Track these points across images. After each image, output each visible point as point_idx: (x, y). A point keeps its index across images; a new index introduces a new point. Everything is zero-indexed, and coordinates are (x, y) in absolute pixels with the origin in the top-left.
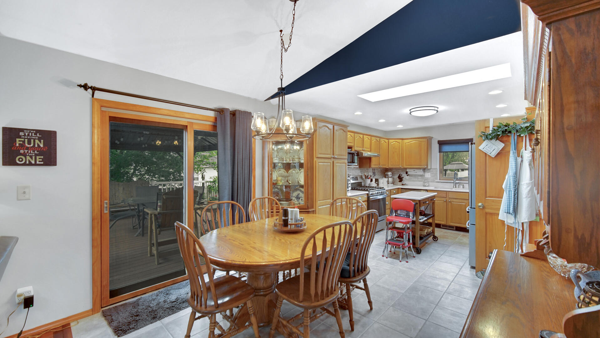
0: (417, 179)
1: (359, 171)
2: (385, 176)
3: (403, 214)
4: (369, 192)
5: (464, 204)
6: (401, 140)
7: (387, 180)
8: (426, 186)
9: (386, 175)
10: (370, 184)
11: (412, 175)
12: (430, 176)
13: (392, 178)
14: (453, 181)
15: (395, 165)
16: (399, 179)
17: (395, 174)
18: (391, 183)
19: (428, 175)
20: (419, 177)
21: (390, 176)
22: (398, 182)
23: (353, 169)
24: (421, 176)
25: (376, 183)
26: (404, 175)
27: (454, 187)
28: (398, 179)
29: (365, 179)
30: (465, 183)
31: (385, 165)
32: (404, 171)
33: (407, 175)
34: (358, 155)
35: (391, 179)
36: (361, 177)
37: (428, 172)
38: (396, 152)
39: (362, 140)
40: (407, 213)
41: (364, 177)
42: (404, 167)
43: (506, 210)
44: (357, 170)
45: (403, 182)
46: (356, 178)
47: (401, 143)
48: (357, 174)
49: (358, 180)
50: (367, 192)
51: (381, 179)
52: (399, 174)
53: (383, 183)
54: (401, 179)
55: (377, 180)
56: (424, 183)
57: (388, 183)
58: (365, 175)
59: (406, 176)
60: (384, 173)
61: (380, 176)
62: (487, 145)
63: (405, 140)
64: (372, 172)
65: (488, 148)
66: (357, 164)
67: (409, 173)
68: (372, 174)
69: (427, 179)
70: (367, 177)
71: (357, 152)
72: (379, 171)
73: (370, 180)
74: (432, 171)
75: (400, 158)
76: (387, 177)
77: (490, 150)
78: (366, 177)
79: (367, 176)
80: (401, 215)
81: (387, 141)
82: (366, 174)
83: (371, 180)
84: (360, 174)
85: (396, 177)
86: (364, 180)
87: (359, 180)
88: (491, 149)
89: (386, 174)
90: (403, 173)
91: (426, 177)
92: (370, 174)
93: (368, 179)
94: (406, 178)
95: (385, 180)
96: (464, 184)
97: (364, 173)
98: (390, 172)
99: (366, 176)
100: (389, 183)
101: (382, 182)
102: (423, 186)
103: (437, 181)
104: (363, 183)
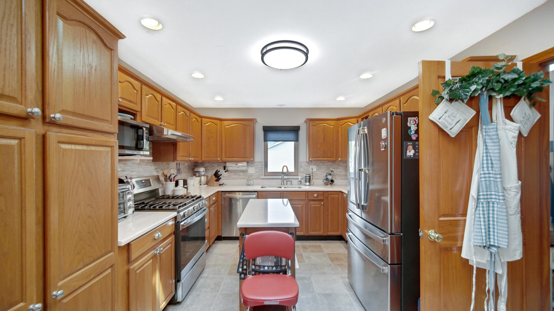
0: (238, 176)
1: (153, 168)
2: (195, 174)
3: (270, 264)
4: (178, 212)
5: (300, 206)
6: (219, 121)
7: (199, 181)
8: (250, 185)
9: (196, 172)
10: (174, 191)
11: (231, 171)
12: (254, 172)
13: (206, 177)
14: (281, 177)
15: (211, 157)
16: (216, 177)
17: (208, 169)
18: (205, 183)
19: (251, 170)
20: (241, 174)
21: (203, 173)
22: (215, 182)
23: (139, 164)
24: (243, 171)
25: (184, 187)
26: (222, 172)
27: (282, 185)
28: (214, 177)
29: (164, 182)
30: (294, 179)
31: (198, 157)
32: (221, 166)
33: (226, 170)
34: (151, 131)
35: (204, 178)
36: (158, 179)
37: (252, 167)
38: (212, 137)
39: (158, 105)
40: (277, 261)
41: (162, 178)
42: (223, 160)
43: (484, 241)
44: (149, 166)
45: (221, 182)
46: (146, 183)
47: (219, 125)
48: (147, 174)
49: (150, 185)
50: (174, 214)
51: (191, 179)
52: (216, 170)
53: (193, 185)
54: (217, 176)
55: (185, 182)
56: (248, 180)
57: (200, 185)
58: (165, 174)
59: (224, 172)
60: (193, 169)
61: (187, 174)
62: (445, 113)
63: (225, 122)
64: (176, 168)
65: (447, 118)
66: (148, 153)
67: (229, 168)
68: (176, 171)
69: (251, 176)
70: (168, 178)
71: (148, 126)
72: (186, 166)
73: (175, 182)
74: (257, 165)
75: (218, 147)
76: (197, 175)
77: (451, 122)
78: (166, 180)
79: (168, 176)
80: (264, 266)
81: (199, 119)
82: (166, 172)
83: (177, 184)
84: (155, 174)
85: (211, 173)
86: (163, 184)
87: (154, 186)
88: (453, 120)
89: (196, 170)
90: (220, 168)
91: (249, 172)
92: (173, 171)
93: (171, 181)
94: (224, 175)
95: (196, 179)
96: (292, 180)
97: (161, 172)
98: (202, 167)
99: (166, 176)
100: (202, 183)
101: (192, 183)
102: (247, 185)
103: (262, 177)
104: (160, 190)
